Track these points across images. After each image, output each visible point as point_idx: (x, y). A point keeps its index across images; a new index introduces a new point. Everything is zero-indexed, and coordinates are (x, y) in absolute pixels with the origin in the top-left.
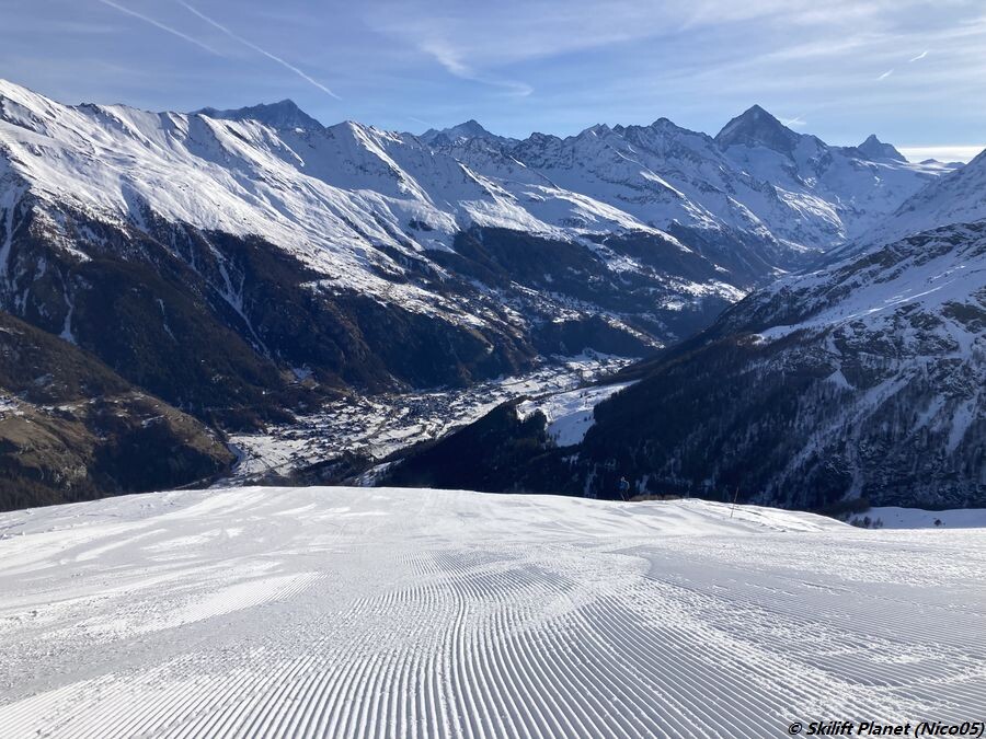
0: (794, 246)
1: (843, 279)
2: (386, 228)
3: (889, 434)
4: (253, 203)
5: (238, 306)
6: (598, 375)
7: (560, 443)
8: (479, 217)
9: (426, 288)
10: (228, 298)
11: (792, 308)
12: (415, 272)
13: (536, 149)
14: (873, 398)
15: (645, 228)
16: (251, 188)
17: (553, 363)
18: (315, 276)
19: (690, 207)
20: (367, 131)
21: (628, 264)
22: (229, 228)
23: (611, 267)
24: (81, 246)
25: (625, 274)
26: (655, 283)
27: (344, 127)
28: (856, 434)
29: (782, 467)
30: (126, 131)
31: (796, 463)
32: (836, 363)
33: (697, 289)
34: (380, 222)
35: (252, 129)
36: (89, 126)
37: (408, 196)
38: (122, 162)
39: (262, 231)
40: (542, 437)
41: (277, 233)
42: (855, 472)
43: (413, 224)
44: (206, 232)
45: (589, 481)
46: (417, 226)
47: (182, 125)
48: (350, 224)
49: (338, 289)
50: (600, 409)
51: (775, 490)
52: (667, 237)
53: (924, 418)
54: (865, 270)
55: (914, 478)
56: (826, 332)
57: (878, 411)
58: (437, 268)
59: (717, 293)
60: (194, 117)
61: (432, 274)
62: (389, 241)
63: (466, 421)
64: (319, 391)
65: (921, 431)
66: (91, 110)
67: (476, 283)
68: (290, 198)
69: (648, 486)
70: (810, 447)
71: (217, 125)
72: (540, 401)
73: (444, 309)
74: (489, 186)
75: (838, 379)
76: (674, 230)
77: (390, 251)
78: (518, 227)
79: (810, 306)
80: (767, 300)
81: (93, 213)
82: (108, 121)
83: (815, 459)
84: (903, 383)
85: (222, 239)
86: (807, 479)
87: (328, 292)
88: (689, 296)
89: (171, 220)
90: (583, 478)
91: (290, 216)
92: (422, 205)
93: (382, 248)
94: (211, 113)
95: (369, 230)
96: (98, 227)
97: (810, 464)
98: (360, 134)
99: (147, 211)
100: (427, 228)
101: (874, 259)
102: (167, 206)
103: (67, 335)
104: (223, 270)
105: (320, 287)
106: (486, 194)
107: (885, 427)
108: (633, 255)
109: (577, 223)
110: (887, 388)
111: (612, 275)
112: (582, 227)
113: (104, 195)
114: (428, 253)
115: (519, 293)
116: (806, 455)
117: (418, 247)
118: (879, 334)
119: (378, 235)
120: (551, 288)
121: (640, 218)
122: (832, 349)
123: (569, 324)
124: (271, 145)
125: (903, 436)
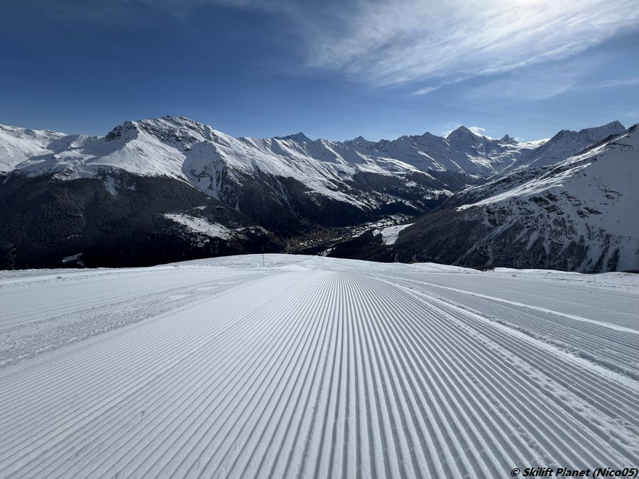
0: (473, 176)
1: (491, 188)
2: (332, 174)
3: (505, 243)
4: (291, 167)
5: (286, 199)
6: (401, 222)
7: (387, 244)
8: (362, 169)
9: (344, 193)
10: (283, 197)
11: (471, 198)
12: (341, 187)
13: (382, 145)
14: (499, 230)
15: (419, 171)
16: (289, 162)
17: (386, 218)
18: (309, 189)
19: (436, 164)
20: (326, 141)
21: (413, 184)
22: (283, 175)
23: (407, 185)
24: (240, 182)
25: (412, 187)
26: (422, 190)
27: (319, 141)
28: (492, 242)
29: (464, 254)
30: (253, 146)
31: (469, 252)
32: (486, 218)
33: (437, 192)
34: (330, 171)
35: (290, 142)
36: (243, 144)
37: (339, 163)
38: (251, 155)
39: (293, 176)
40: (381, 242)
41: (298, 176)
42: (491, 255)
43: (340, 172)
44: (276, 176)
45: (396, 256)
46: (341, 173)
47: (269, 142)
48: (320, 172)
49: (316, 193)
50: (401, 233)
51: (461, 261)
52: (427, 174)
53: (518, 237)
54: (500, 185)
55: (513, 258)
56: (483, 206)
57: (501, 235)
58: (348, 186)
59: (444, 193)
60: (272, 140)
61: (346, 188)
62: (332, 178)
63: (356, 236)
64: (311, 226)
65: (516, 242)
66: (242, 139)
67: (361, 191)
68: (301, 165)
69: (417, 258)
70: (475, 246)
71: (279, 142)
72: (381, 230)
73: (350, 199)
74: (365, 158)
75: (487, 223)
76: (429, 172)
77: (332, 181)
78: (375, 172)
79: (478, 198)
80: (462, 196)
81: (244, 171)
82: (247, 142)
83: (476, 250)
84: (512, 224)
85: (281, 178)
86: (472, 258)
87: (313, 195)
88: (434, 195)
89: (266, 173)
90: (394, 256)
91: (302, 171)
92: (344, 166)
93: (330, 180)
94: (278, 138)
95: (326, 174)
96: (245, 175)
97: (474, 252)
98: (324, 143)
99: (259, 170)
100: (344, 173)
101: (504, 180)
102: (265, 169)
103: (237, 208)
104: (281, 188)
105: (311, 193)
106: (364, 162)
107: (503, 240)
108: (414, 181)
109: (395, 170)
110: (505, 226)
111: (407, 188)
112: (397, 171)
113: (247, 165)
114: (344, 181)
115: (375, 194)
116: (473, 249)
117: (342, 180)
118: (504, 208)
119: (328, 176)
120: (385, 192)
121: (418, 168)
122: (485, 213)
123: (392, 204)
124: (296, 148)
125: (509, 244)
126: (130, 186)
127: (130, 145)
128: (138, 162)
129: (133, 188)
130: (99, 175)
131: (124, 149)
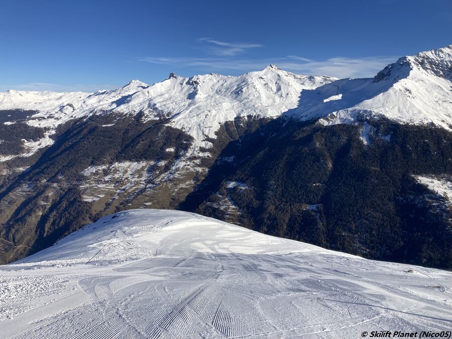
126: (386, 135)
127: (398, 86)
128: (401, 107)
129: (388, 138)
130: (358, 120)
131: (390, 91)
